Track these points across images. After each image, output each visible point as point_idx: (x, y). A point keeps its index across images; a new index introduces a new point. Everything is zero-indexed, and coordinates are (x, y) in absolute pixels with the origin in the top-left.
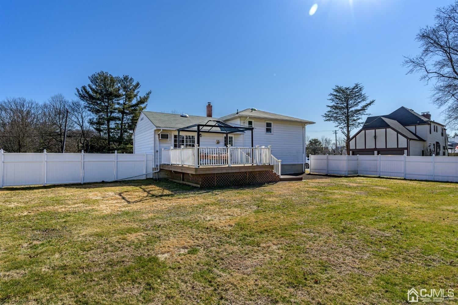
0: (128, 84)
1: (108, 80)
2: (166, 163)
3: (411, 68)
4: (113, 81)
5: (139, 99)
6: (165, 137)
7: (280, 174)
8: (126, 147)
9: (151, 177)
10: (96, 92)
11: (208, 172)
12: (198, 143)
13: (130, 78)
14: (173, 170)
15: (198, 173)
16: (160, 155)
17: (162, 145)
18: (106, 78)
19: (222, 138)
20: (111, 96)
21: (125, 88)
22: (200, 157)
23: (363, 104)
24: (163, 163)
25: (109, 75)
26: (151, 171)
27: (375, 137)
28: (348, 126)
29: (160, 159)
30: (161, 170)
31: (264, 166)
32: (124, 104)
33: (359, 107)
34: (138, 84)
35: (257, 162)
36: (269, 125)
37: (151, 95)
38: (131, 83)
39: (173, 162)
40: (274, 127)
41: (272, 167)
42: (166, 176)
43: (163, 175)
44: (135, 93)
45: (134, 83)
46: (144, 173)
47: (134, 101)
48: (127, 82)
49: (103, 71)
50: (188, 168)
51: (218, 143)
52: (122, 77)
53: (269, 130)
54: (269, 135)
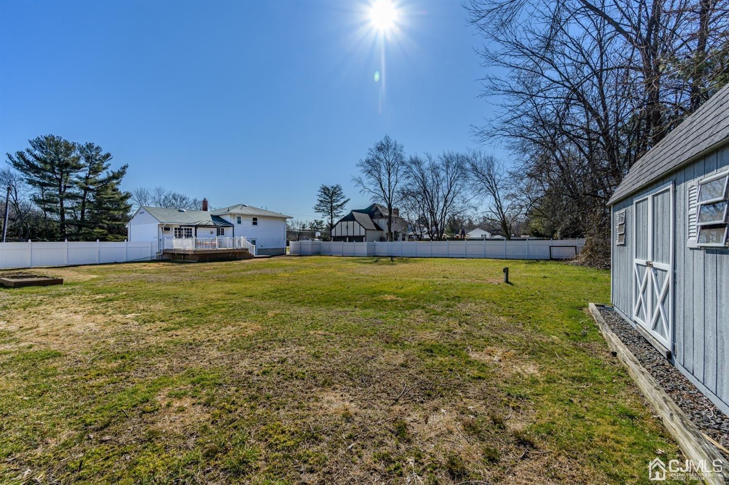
0: (94, 153)
1: (61, 147)
2: (170, 248)
3: (355, 184)
4: (69, 148)
5: (111, 175)
6: (167, 229)
7: (254, 254)
8: (93, 231)
9: (156, 259)
10: (45, 162)
11: (202, 253)
12: (196, 235)
13: (95, 146)
14: (176, 252)
15: (196, 253)
16: (163, 243)
17: (165, 235)
18: (57, 144)
19: (215, 230)
20: (66, 167)
21: (88, 159)
22: (196, 244)
23: (342, 201)
24: (165, 248)
25: (62, 140)
26: (155, 254)
27: (347, 227)
28: (332, 218)
29: (163, 245)
30: (164, 253)
31: (243, 249)
32: (87, 178)
33: (339, 203)
34: (108, 155)
35: (237, 246)
36: (255, 219)
37: (127, 170)
38: (98, 153)
39: (175, 247)
40: (259, 221)
41: (248, 249)
42: (168, 258)
43: (165, 257)
44: (104, 166)
45: (103, 153)
46: (150, 256)
47: (103, 176)
48: (91, 152)
49: (53, 135)
50: (189, 251)
51: (212, 233)
52: (83, 144)
53: (255, 224)
54: (255, 226)
